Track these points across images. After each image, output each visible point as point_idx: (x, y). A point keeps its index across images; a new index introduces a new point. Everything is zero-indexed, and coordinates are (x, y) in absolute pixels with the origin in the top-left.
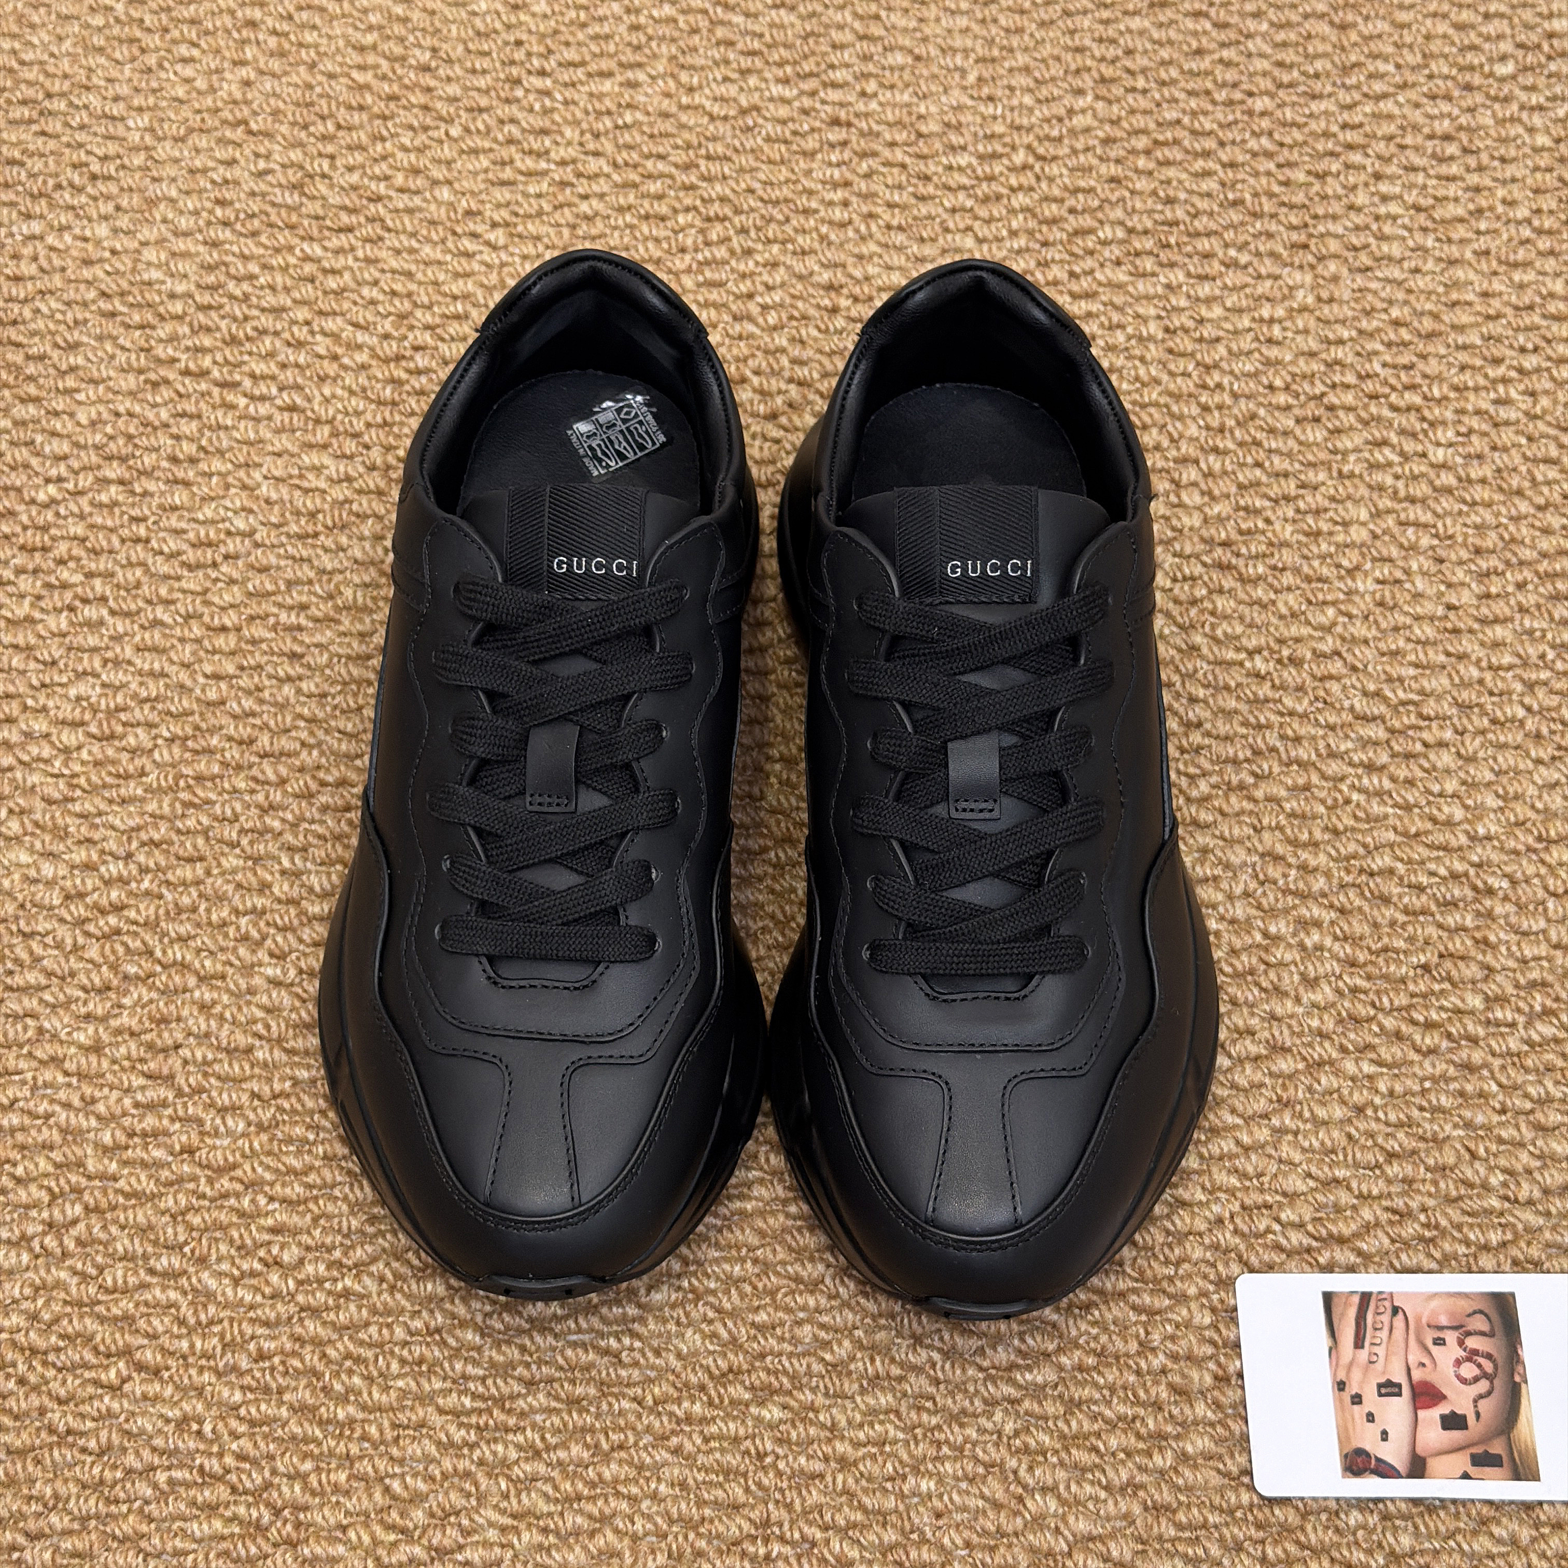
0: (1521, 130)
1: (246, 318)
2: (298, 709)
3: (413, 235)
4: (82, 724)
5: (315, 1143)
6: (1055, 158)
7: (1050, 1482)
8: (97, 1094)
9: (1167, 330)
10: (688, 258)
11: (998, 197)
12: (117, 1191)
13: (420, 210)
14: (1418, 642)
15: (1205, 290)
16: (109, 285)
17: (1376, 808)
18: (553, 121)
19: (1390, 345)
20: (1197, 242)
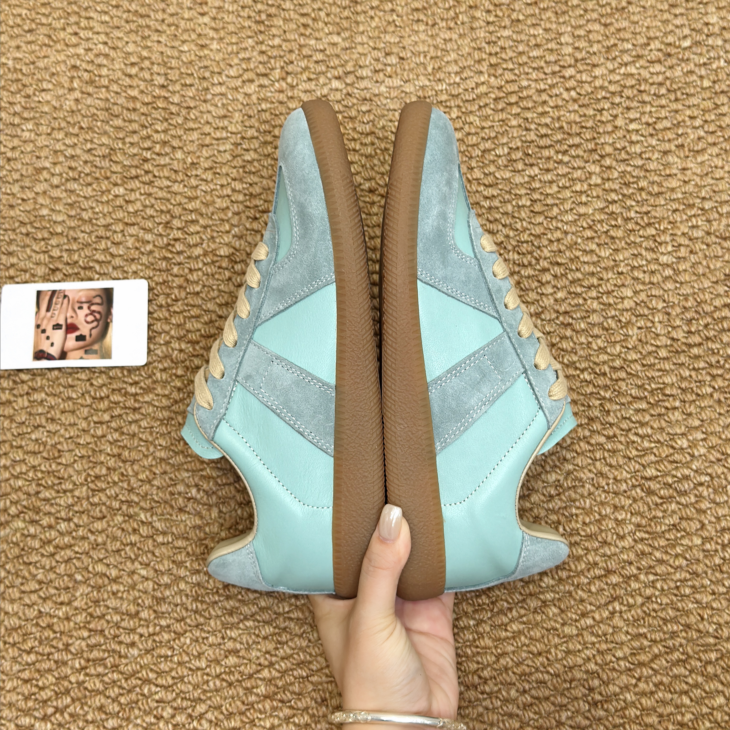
0: (695, 77)
2: (141, 436)
3: (168, 178)
4: (40, 452)
5: (172, 656)
6: (471, 112)
8: (70, 642)
9: (531, 200)
13: (170, 164)
14: (660, 359)
15: (548, 177)
16: (24, 218)
17: (646, 444)
18: (228, 111)
19: (638, 202)
20: (543, 151)
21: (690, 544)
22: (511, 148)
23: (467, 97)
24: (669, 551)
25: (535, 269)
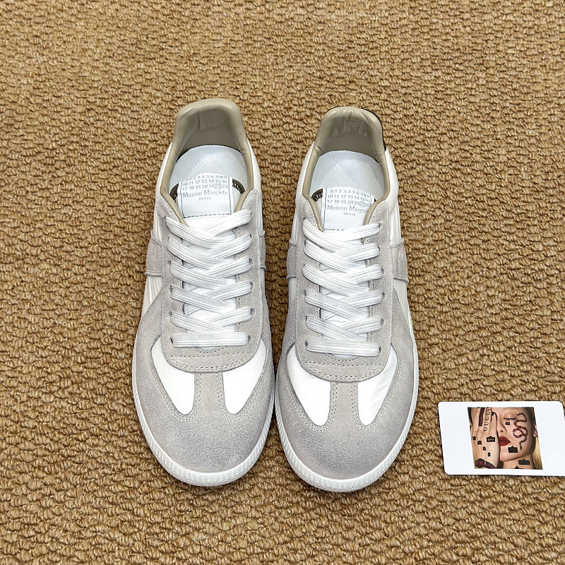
0: (555, 25)
1: (119, 88)
3: (176, 61)
4: (66, 221)
6: (395, 35)
7: (406, 471)
8: (75, 344)
9: (435, 91)
10: (271, 68)
11: (377, 48)
12: (82, 376)
13: (178, 53)
14: (525, 195)
15: (448, 78)
18: (223, 23)
19: (512, 97)
20: (445, 62)
21: (541, 314)
22: (422, 59)
23: (393, 26)
24: (526, 318)
25: (436, 133)
